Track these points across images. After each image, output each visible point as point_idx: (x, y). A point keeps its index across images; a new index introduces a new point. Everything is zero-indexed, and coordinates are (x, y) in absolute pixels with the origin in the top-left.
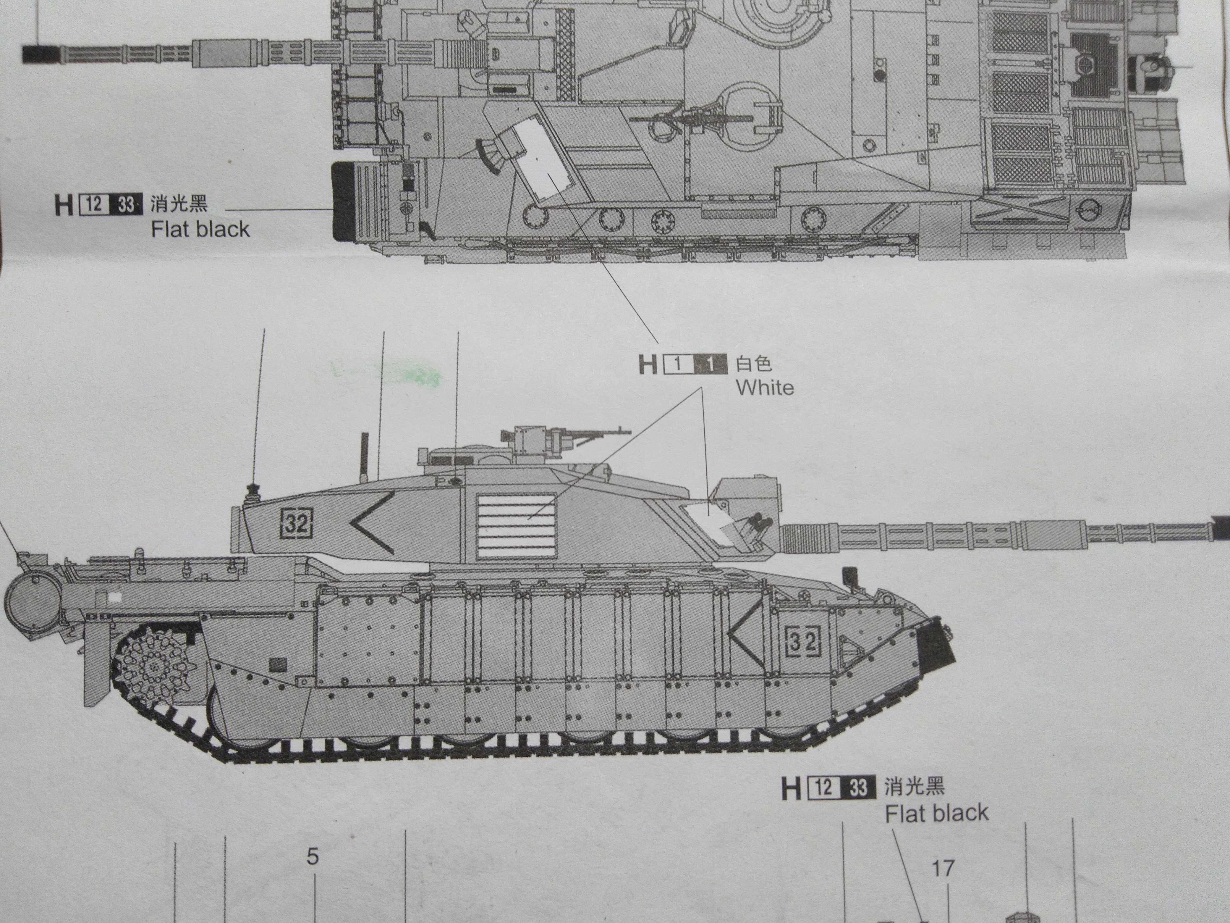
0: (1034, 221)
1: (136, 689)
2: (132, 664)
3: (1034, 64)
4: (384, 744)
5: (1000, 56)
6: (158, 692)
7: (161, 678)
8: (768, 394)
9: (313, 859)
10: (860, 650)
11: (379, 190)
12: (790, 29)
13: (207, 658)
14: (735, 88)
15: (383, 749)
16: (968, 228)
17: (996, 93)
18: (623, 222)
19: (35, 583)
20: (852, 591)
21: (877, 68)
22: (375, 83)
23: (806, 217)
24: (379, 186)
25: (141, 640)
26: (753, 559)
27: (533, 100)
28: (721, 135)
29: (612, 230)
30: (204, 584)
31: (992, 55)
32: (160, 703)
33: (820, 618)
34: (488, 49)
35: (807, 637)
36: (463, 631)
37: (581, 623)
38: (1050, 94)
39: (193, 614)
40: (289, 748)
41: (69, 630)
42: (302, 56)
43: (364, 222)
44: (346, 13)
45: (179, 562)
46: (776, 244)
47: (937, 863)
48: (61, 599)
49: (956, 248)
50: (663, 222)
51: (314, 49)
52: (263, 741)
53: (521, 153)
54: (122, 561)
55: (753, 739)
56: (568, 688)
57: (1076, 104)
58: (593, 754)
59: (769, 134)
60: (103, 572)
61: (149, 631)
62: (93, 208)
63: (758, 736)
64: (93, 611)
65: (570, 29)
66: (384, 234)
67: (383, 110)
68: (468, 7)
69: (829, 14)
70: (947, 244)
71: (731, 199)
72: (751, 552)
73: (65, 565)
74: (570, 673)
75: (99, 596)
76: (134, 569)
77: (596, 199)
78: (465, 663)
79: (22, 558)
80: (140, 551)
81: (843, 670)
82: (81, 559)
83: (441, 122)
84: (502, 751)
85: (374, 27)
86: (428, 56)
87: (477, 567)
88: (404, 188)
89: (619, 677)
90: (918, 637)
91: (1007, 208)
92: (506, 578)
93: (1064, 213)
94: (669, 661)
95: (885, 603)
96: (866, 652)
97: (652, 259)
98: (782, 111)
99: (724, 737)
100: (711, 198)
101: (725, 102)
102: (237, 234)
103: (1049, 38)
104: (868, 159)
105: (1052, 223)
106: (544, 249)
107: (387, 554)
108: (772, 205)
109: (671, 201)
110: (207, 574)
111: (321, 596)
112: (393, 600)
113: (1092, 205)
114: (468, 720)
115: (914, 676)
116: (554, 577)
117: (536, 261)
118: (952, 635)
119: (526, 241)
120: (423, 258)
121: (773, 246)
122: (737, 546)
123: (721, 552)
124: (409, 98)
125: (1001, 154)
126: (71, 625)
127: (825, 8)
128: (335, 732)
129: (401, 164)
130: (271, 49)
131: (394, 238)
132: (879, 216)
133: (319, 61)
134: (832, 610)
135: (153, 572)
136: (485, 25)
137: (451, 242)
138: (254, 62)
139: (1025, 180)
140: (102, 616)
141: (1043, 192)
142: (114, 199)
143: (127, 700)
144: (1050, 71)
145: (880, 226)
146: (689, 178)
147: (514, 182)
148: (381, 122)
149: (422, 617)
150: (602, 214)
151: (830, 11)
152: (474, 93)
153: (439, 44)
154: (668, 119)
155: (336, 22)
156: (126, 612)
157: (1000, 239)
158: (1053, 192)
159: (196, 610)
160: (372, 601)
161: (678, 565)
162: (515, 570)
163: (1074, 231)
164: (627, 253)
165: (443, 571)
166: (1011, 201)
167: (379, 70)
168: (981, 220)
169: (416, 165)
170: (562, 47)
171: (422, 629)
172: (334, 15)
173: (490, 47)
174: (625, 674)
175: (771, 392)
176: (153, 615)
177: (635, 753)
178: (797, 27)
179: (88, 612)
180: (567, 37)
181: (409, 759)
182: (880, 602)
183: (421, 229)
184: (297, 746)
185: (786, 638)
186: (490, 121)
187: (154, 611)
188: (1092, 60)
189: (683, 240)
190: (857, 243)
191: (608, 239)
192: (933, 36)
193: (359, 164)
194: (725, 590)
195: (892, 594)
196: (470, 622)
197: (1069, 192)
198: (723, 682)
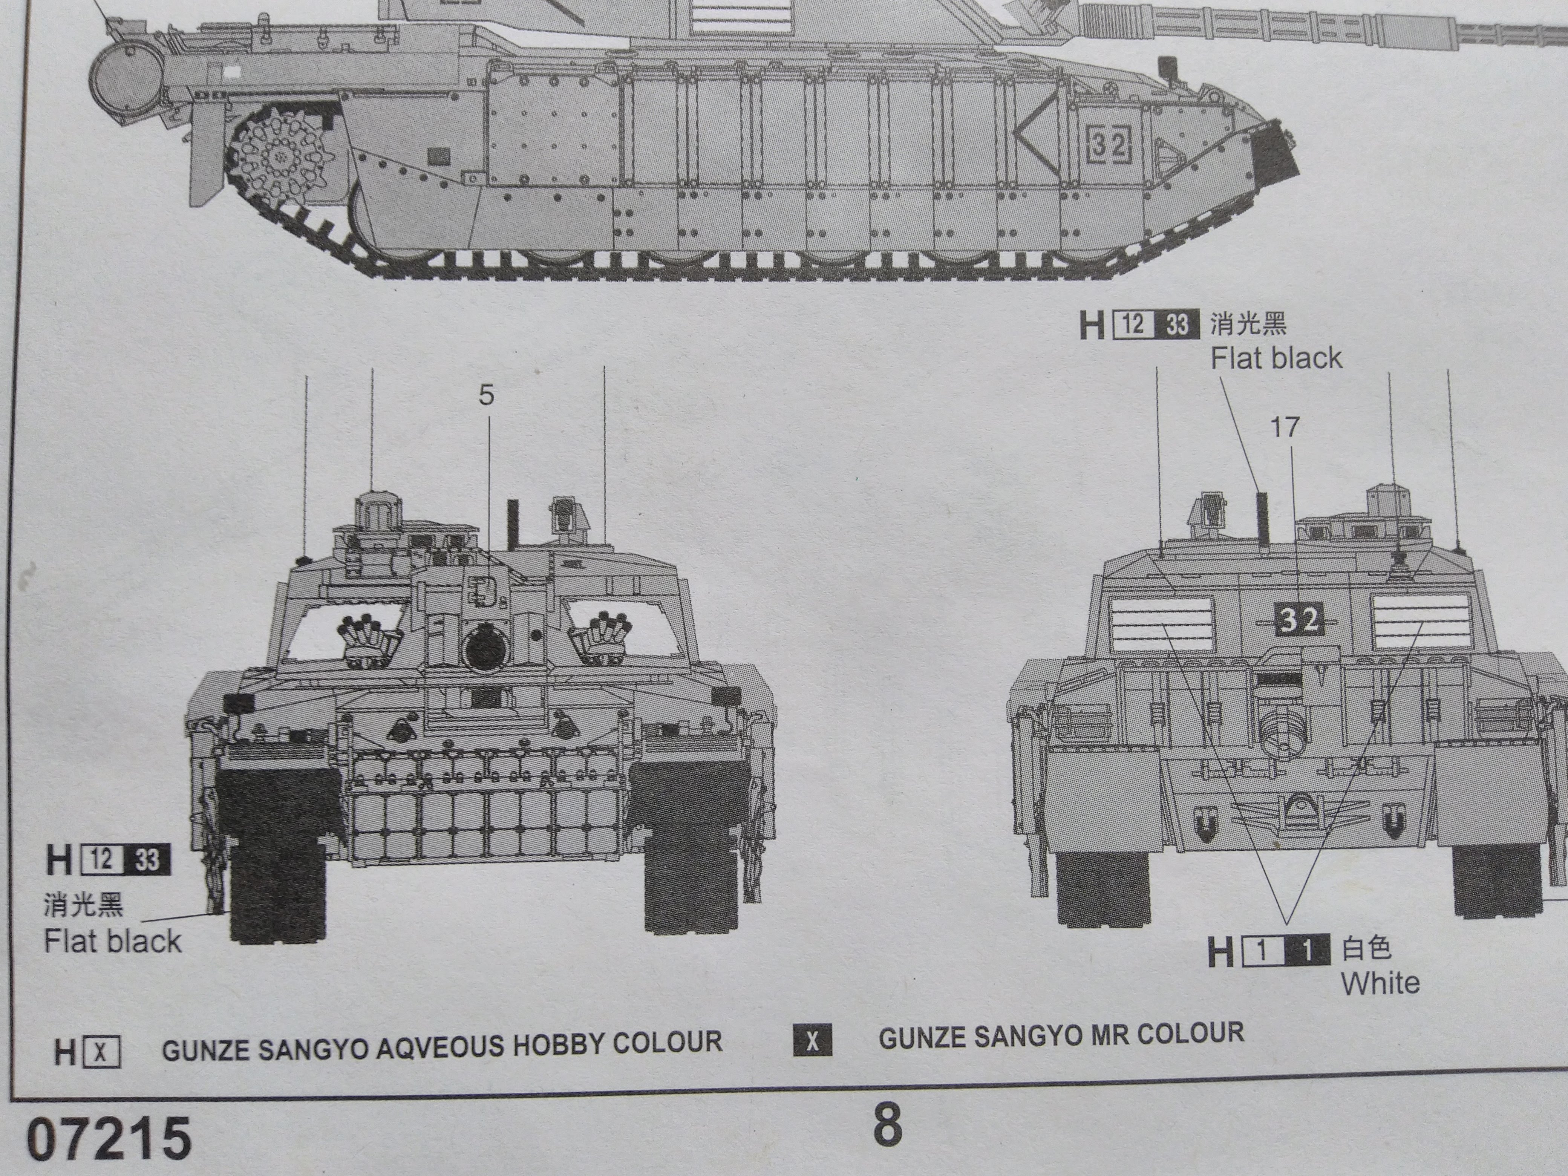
1: (258, 184)
2: (253, 153)
4: (575, 261)
6: (285, 188)
7: (289, 172)
9: (486, 398)
10: (1181, 156)
13: (349, 147)
15: (574, 266)
19: (129, 55)
20: (1170, 85)
25: (264, 124)
26: (1046, 42)
30: (345, 56)
32: (288, 202)
33: (1131, 116)
35: (1114, 139)
36: (675, 122)
37: (825, 115)
39: (331, 92)
40: (454, 261)
41: (173, 112)
45: (314, 29)
47: (1277, 421)
48: (163, 74)
52: (421, 252)
54: (242, 28)
55: (1044, 263)
56: (809, 196)
58: (841, 279)
60: (217, 42)
61: (275, 112)
63: (1051, 260)
64: (203, 89)
72: (1042, 34)
73: (169, 34)
74: (811, 177)
75: (211, 71)
76: (257, 39)
78: (678, 161)
79: (111, 24)
80: (264, 18)
81: (1159, 180)
82: (189, 25)
84: (725, 273)
87: (690, 43)
89: (874, 185)
90: (1252, 143)
92: (730, 57)
94: (939, 165)
95: (1212, 102)
96: (1188, 159)
99: (1007, 260)
107: (576, 26)
110: (349, 45)
111: (493, 73)
112: (584, 82)
114: (682, 233)
115: (1247, 190)
116: (789, 58)
118: (1294, 142)
122: (1025, 27)
123: (1004, 33)
126: (175, 105)
128: (513, 244)
134: (1145, 106)
135: (279, 41)
140: (215, 95)
143: (245, 199)
149: (622, 104)
156: (246, 90)
159: (334, 86)
160: (558, 82)
161: (949, 46)
162: (739, 48)
165: (647, 48)
171: (622, 119)
174: (882, 181)
176: (280, 93)
177: (895, 279)
179: (197, 89)
181: (607, 280)
182: (1206, 99)
184: (464, 259)
185: (1088, 141)
187: (282, 89)
194: (1010, 79)
195: (1221, 91)
196: (682, 111)
198: (1007, 193)
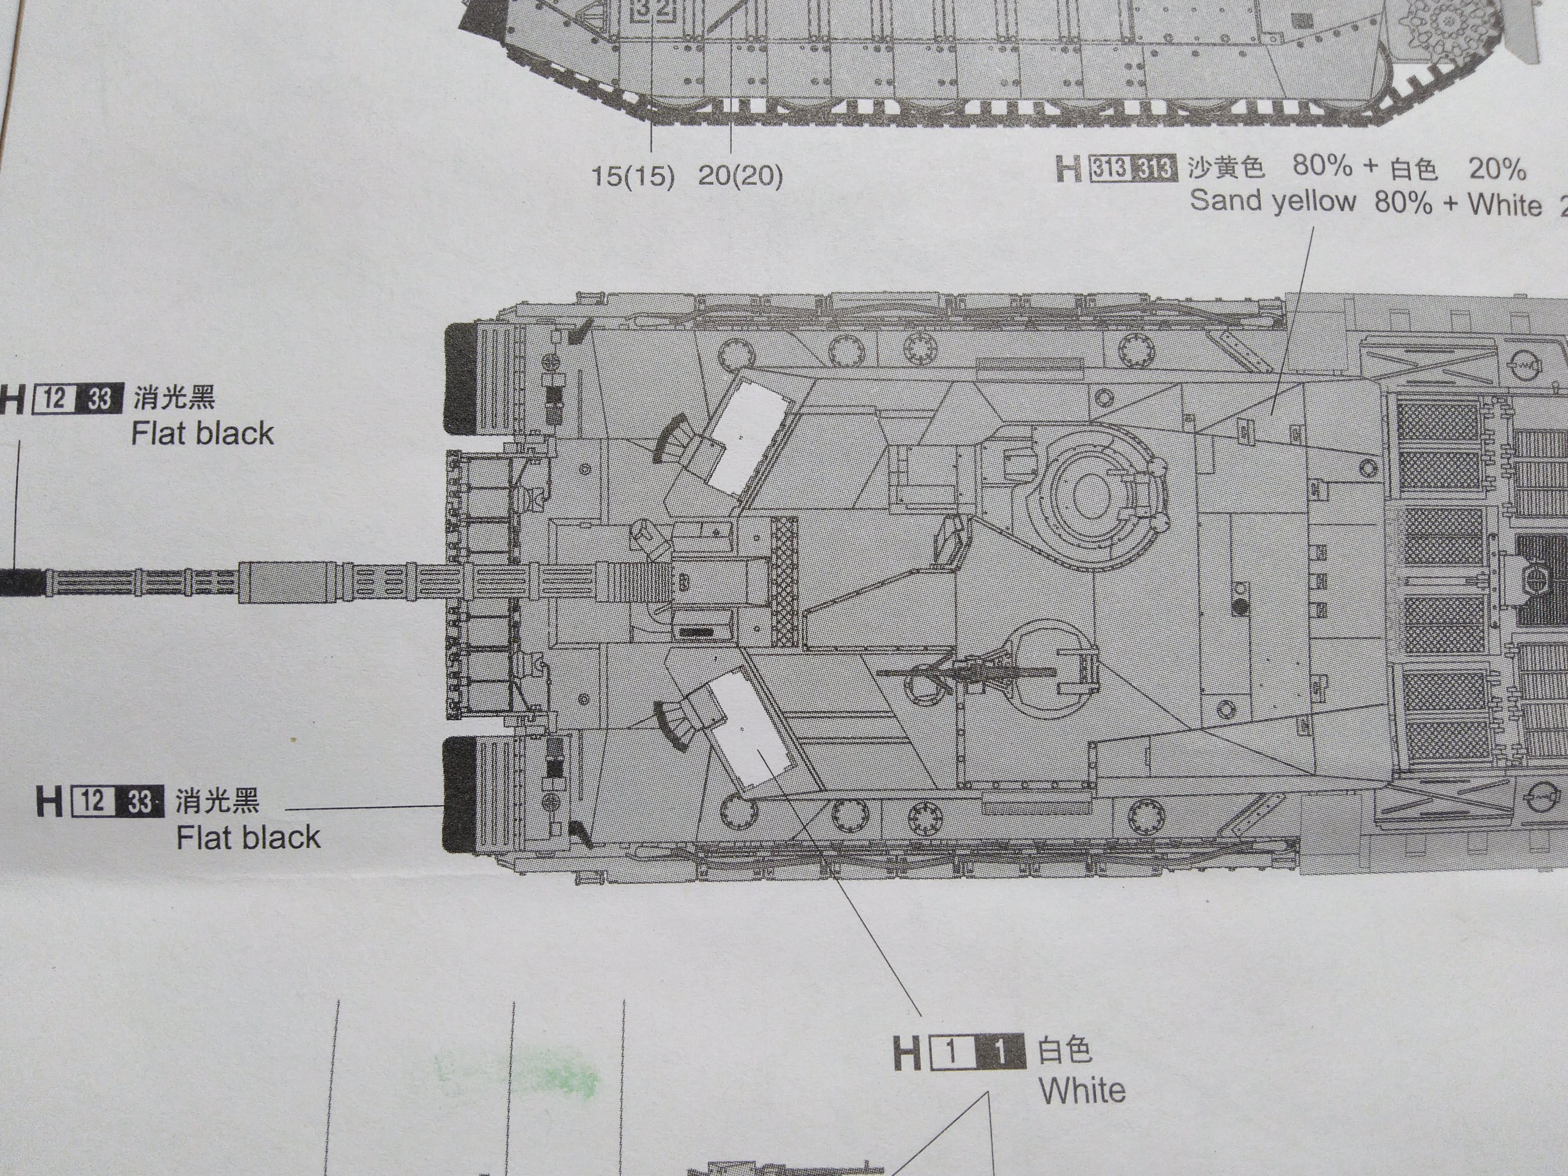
0: (1464, 815)
3: (1463, 581)
5: (1415, 572)
8: (1088, 1101)
11: (511, 777)
12: (1108, 543)
14: (1030, 628)
16: (1371, 828)
17: (1409, 626)
18: (866, 818)
21: (1236, 597)
22: (509, 625)
23: (1135, 814)
24: (511, 771)
27: (737, 646)
28: (1009, 696)
29: (850, 830)
31: (1405, 572)
34: (673, 576)
38: (1486, 624)
42: (402, 587)
43: (489, 823)
44: (468, 524)
46: (1092, 852)
49: (1353, 856)
50: (926, 819)
51: (420, 577)
53: (719, 721)
57: (1524, 638)
59: (1081, 695)
62: (91, 806)
65: (792, 545)
66: (517, 841)
67: (521, 664)
68: (644, 516)
69: (1165, 519)
70: (1340, 851)
71: (1025, 786)
77: (829, 786)
83: (604, 679)
85: (509, 544)
86: (587, 586)
88: (548, 773)
91: (1426, 797)
93: (1507, 802)
97: (910, 873)
98: (1098, 661)
100: (996, 785)
101: (1015, 649)
102: (302, 844)
103: (1485, 542)
104: (1225, 729)
105: (1490, 817)
106: (751, 859)
108: (1085, 796)
109: (937, 789)
113: (1548, 790)
117: (738, 877)
119: (724, 848)
120: (574, 875)
121: (1087, 854)
124: (557, 646)
125: (1418, 717)
127: (1160, 510)
129: (544, 739)
130: (357, 577)
131: (530, 846)
132: (1243, 812)
133: (427, 594)
136: (669, 541)
137: (616, 850)
138: (331, 596)
139: (1451, 754)
141: (1476, 774)
142: (122, 793)
144: (1487, 591)
145: (1243, 826)
146: (964, 757)
147: (709, 762)
148: (516, 680)
150: (836, 809)
151: (1166, 515)
152: (652, 638)
153: (602, 568)
154: (932, 672)
155: (453, 537)
157: (1415, 844)
158: (1493, 773)
163: (1521, 827)
164: (872, 864)
166: (1431, 788)
167: (515, 607)
168: (1389, 816)
169: (566, 740)
170: (780, 571)
172: (451, 528)
173: (677, 573)
175: (1091, 1097)
178: (1119, 540)
180: (788, 557)
183: (572, 832)
186: (674, 675)
188: (1546, 572)
189: (954, 846)
190: (1211, 850)
191: (845, 843)
192: (1318, 546)
193: (483, 740)
197: (1513, 773)
